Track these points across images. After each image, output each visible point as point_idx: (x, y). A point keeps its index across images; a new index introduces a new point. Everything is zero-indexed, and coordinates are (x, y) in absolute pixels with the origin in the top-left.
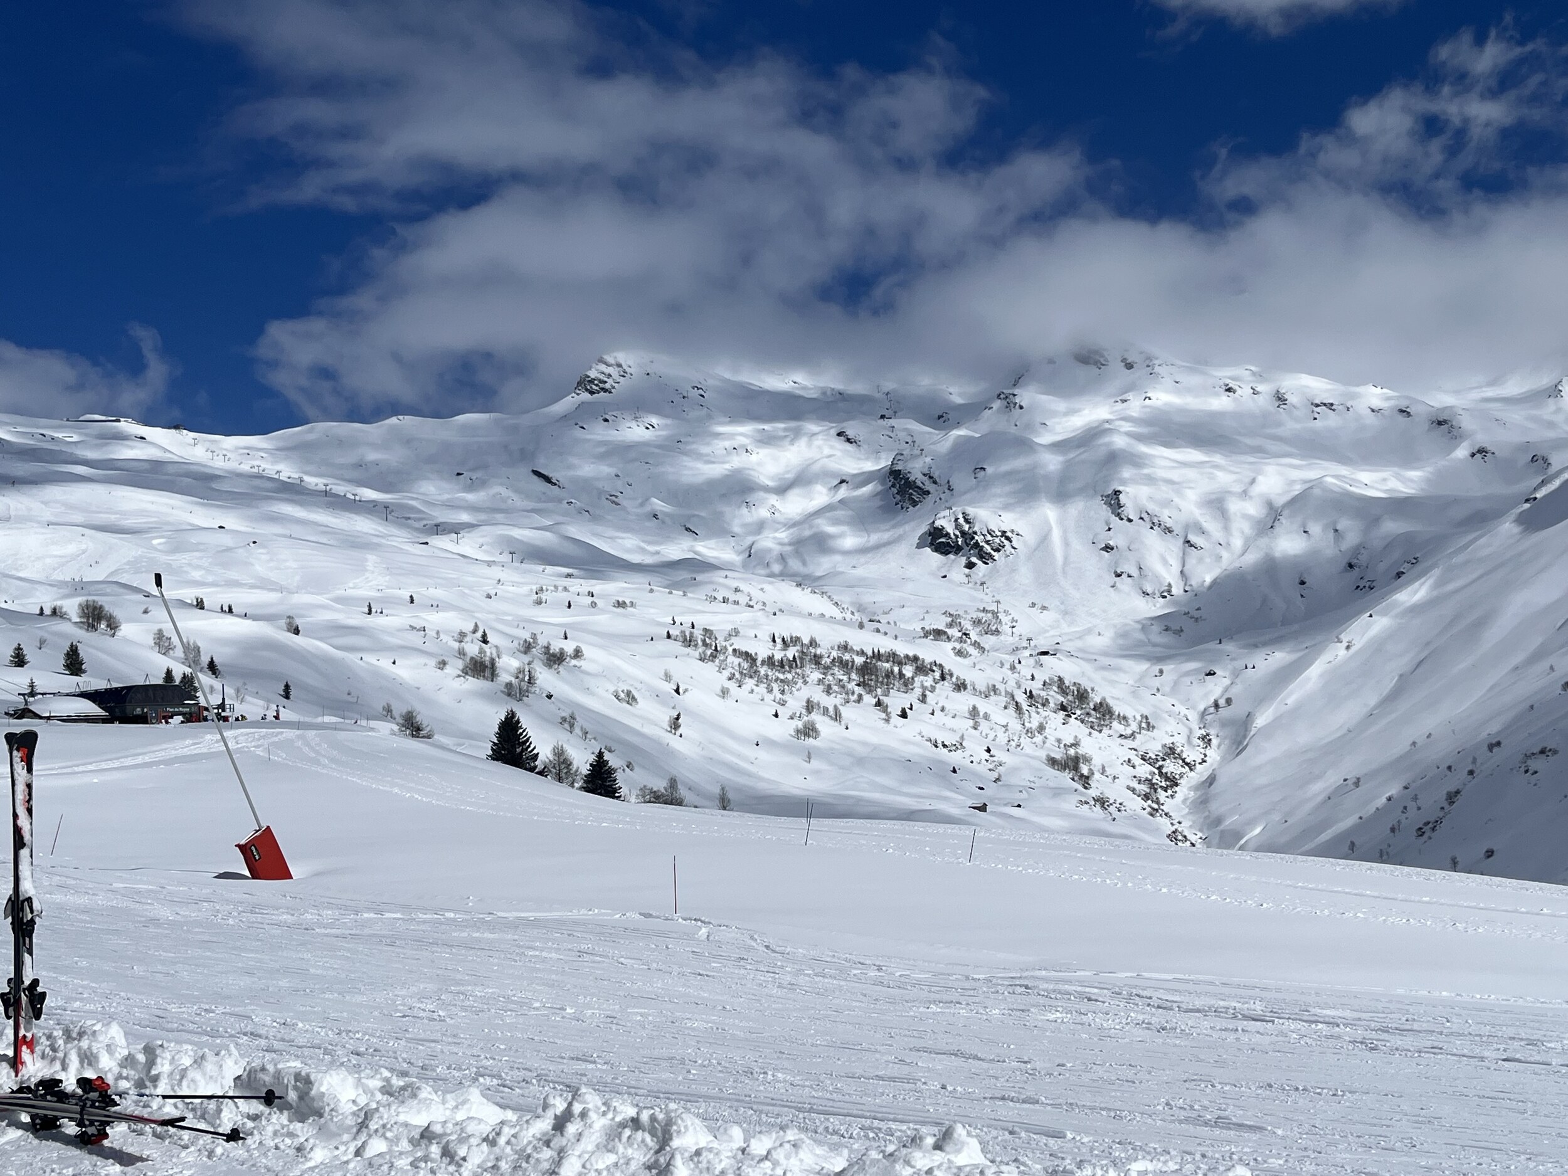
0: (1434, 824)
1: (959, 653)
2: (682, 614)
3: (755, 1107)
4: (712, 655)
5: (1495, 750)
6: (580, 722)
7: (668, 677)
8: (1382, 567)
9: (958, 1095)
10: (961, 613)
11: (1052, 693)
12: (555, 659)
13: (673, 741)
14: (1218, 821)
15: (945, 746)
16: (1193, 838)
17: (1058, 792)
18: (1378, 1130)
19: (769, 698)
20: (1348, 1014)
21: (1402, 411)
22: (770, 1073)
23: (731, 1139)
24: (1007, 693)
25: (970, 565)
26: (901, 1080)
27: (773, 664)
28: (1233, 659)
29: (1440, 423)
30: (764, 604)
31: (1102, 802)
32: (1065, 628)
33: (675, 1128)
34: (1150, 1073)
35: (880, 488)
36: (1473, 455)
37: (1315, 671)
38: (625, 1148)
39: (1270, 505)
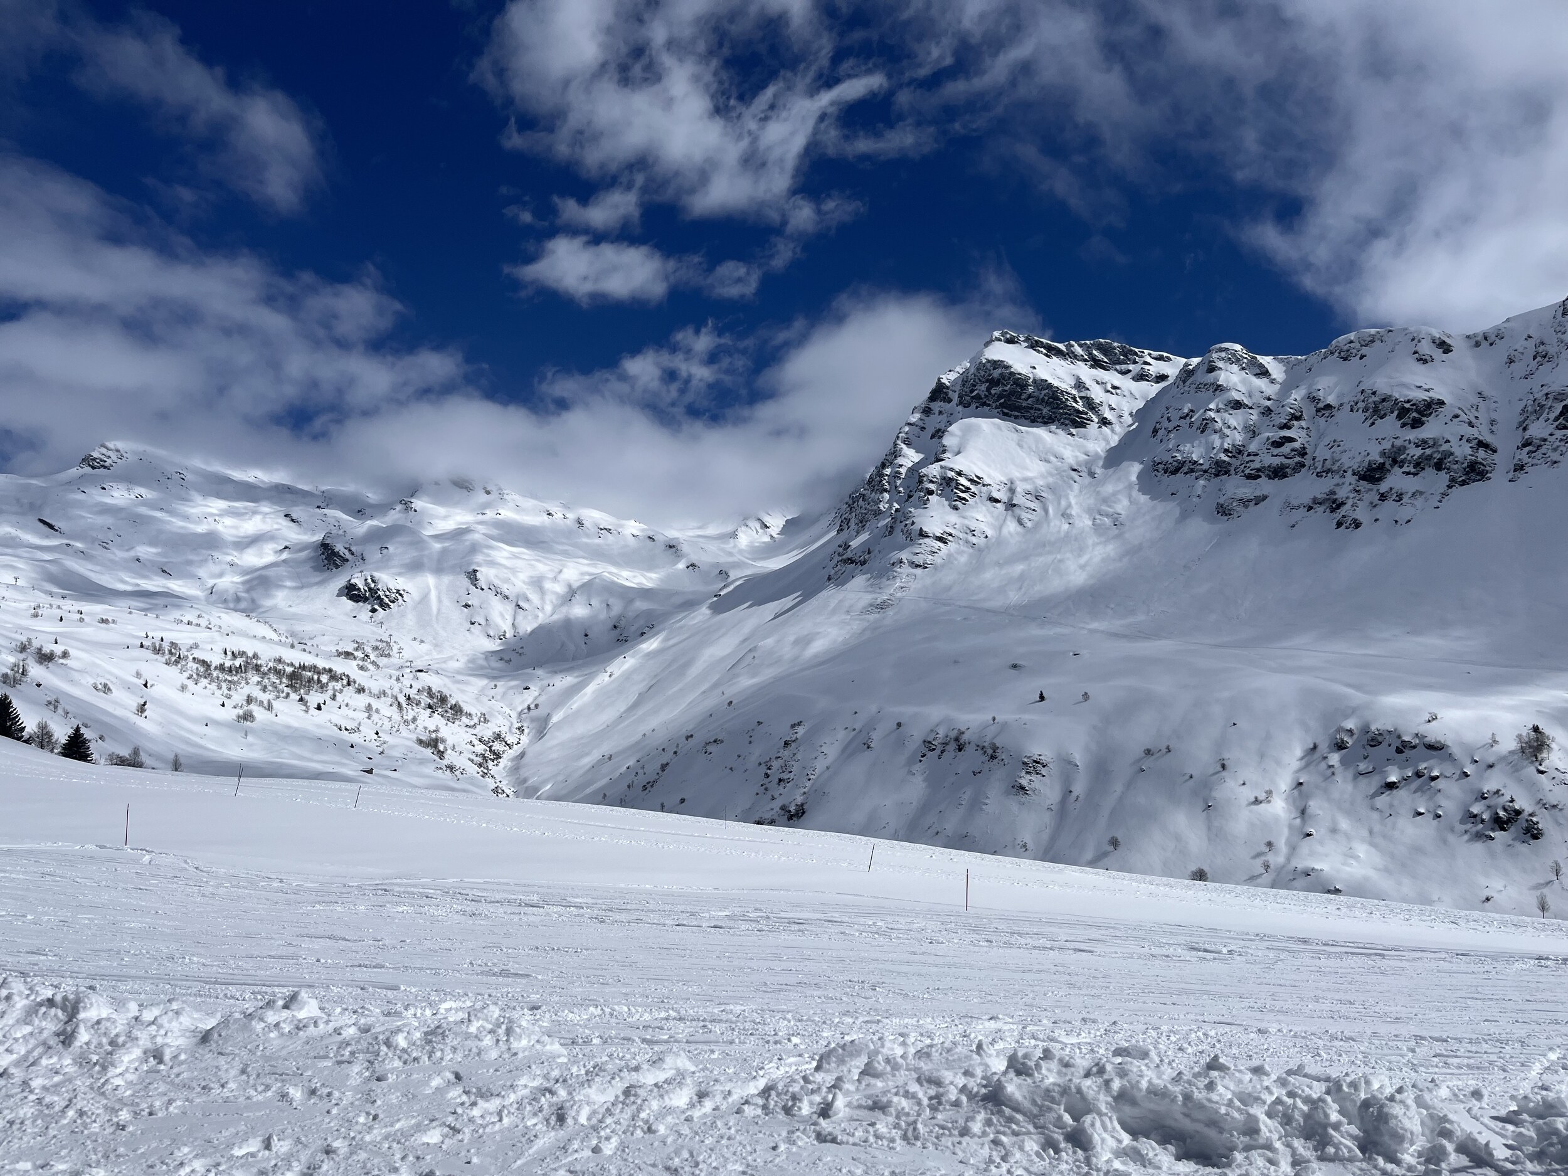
0: (652, 784)
1: (362, 668)
2: (154, 630)
3: (172, 983)
4: (175, 661)
5: (690, 739)
6: (63, 704)
7: (138, 675)
8: (633, 629)
9: (328, 965)
10: (365, 641)
11: (423, 697)
12: (45, 658)
13: (139, 721)
14: (525, 781)
15: (346, 729)
16: (508, 791)
17: (423, 762)
18: (600, 972)
19: (218, 693)
20: (590, 901)
21: (650, 538)
22: (187, 958)
23: (128, 1010)
24: (392, 695)
25: (374, 611)
26: (287, 957)
27: (224, 669)
28: (541, 680)
29: (671, 547)
30: (220, 627)
31: (451, 768)
32: (435, 655)
33: (82, 1005)
34: (461, 943)
35: (312, 554)
36: (688, 567)
37: (590, 689)
38: (40, 1021)
39: (570, 586)
